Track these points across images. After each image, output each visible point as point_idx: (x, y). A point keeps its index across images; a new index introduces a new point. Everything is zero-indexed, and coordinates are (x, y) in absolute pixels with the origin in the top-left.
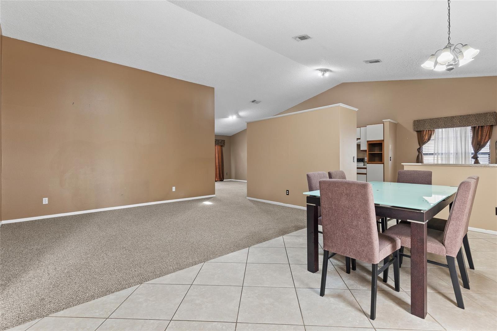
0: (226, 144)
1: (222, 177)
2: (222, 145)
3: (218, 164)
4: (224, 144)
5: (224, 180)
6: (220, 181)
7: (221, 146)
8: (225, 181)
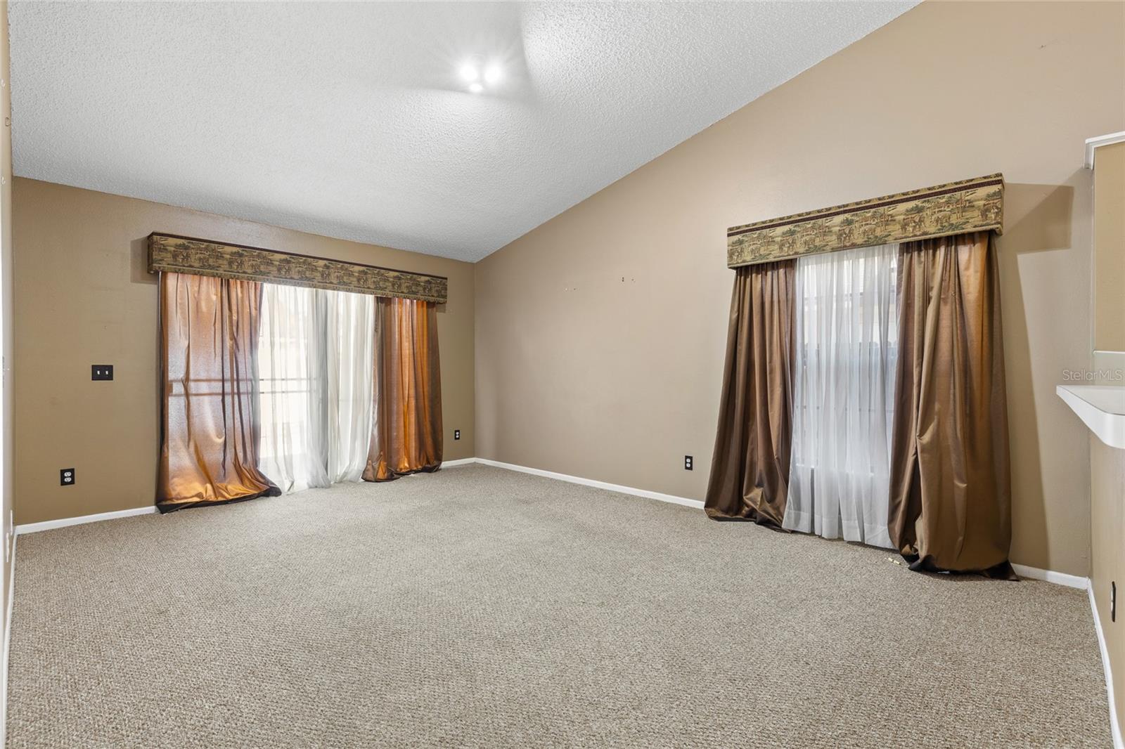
0: (450, 292)
1: (430, 450)
2: (432, 299)
3: (412, 392)
4: (445, 297)
5: (444, 465)
6: (425, 470)
7: (431, 305)
8: (448, 470)
